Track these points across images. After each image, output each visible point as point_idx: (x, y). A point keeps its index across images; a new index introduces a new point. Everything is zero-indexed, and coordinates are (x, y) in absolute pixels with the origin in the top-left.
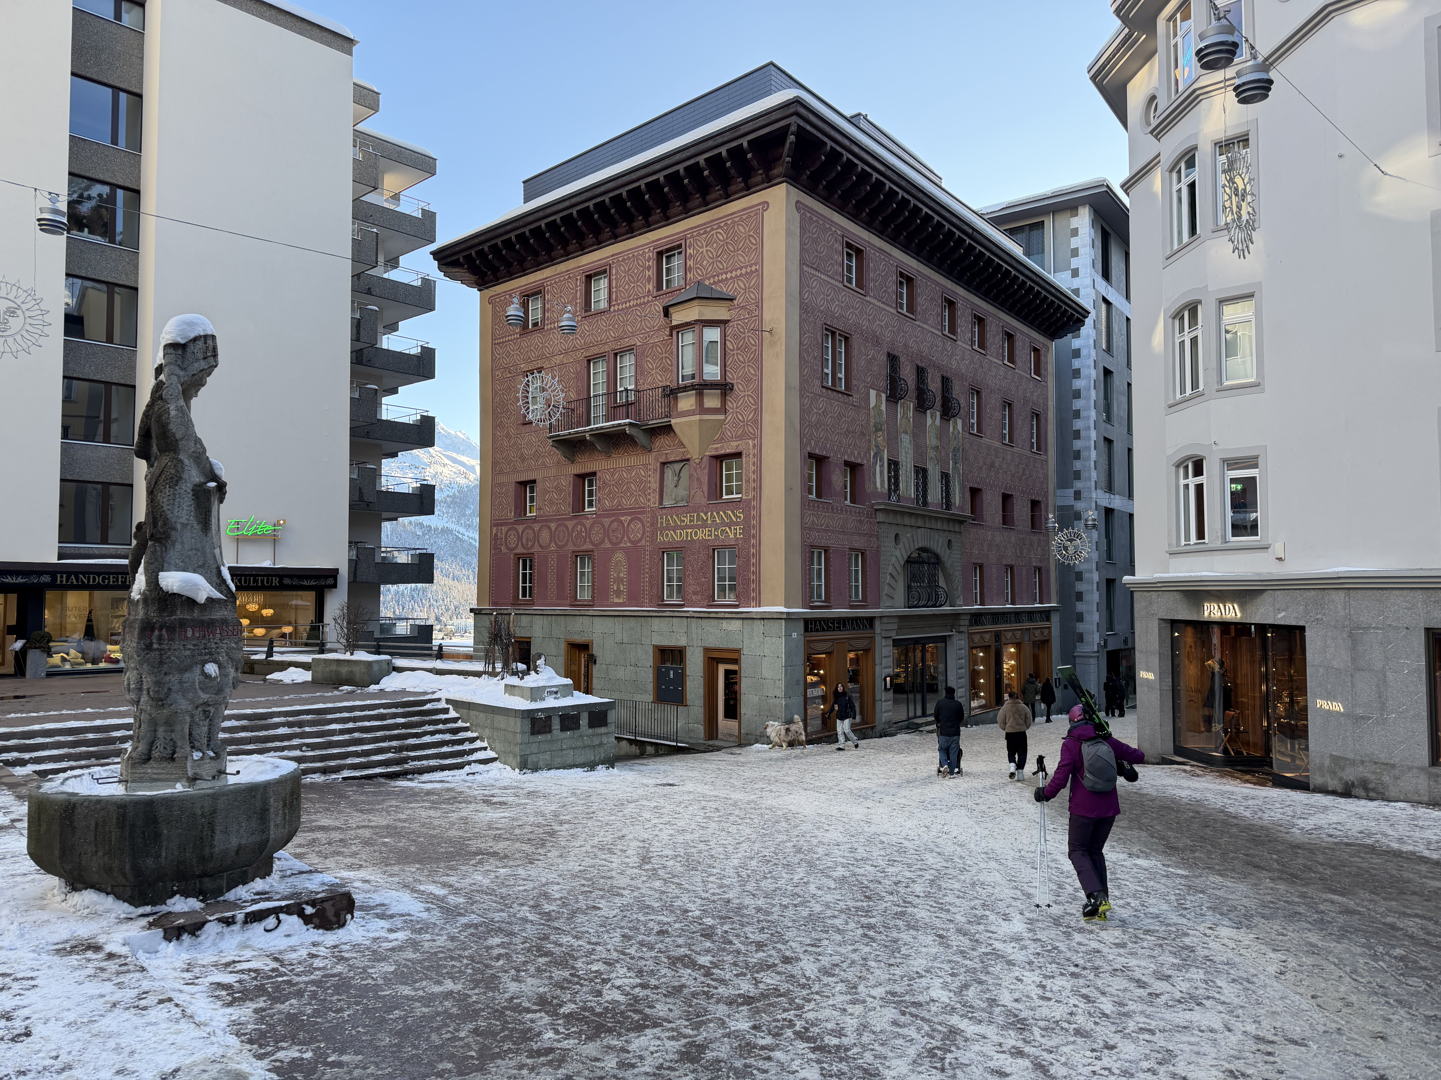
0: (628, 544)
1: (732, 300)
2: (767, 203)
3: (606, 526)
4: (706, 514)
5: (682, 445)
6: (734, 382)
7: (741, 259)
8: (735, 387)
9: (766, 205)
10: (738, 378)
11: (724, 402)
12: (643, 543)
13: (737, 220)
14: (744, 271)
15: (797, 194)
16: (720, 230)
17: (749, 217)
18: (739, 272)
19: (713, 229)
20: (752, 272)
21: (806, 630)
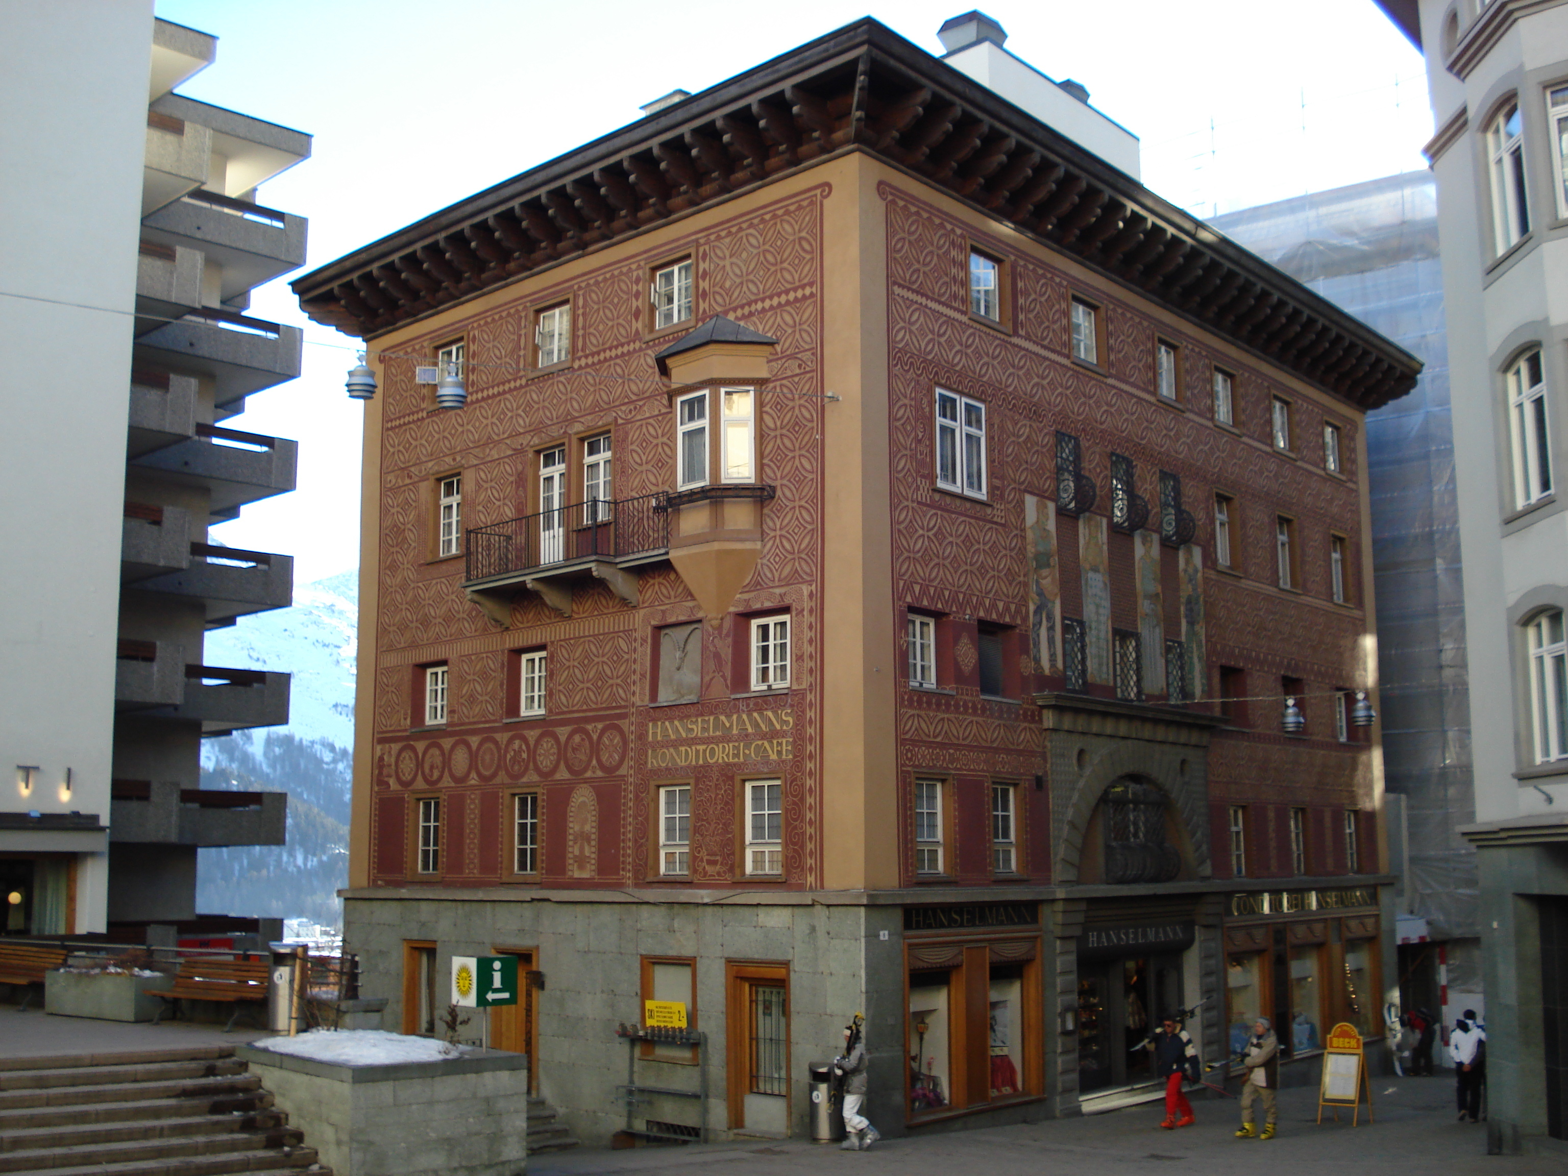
0: (599, 773)
1: (772, 344)
2: (829, 185)
3: (563, 739)
4: (729, 716)
5: (690, 595)
6: (778, 483)
7: (787, 276)
8: (779, 493)
9: (827, 187)
10: (782, 478)
11: (761, 520)
12: (623, 771)
13: (780, 212)
14: (792, 296)
15: (878, 170)
16: (752, 231)
17: (800, 208)
18: (783, 299)
19: (741, 229)
20: (805, 298)
21: (908, 925)
